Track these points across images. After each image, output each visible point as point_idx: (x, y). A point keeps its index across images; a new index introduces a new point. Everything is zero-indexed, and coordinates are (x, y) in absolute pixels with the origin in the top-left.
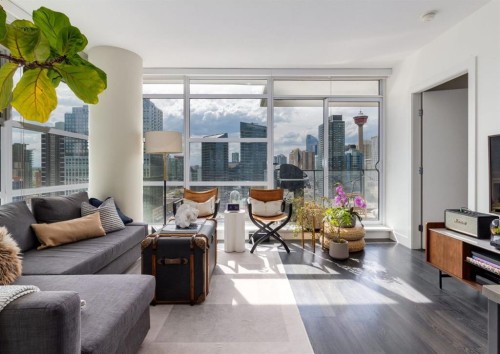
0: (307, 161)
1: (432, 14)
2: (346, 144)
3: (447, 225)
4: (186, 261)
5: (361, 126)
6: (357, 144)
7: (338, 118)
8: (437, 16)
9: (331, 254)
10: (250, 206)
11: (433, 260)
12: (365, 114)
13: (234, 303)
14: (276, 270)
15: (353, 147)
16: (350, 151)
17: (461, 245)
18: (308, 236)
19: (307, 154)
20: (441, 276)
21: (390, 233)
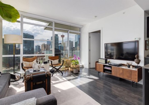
0: (47, 47)
1: (96, 17)
2: (59, 43)
3: (99, 62)
4: (44, 81)
5: (63, 38)
6: (62, 43)
7: (57, 35)
8: (97, 17)
9: (74, 72)
10: (51, 62)
11: (97, 69)
12: (64, 35)
13: (59, 91)
14: (63, 79)
15: (61, 44)
16: (60, 45)
17: (103, 66)
18: (66, 69)
19: (47, 45)
20: (99, 72)
21: (83, 65)
